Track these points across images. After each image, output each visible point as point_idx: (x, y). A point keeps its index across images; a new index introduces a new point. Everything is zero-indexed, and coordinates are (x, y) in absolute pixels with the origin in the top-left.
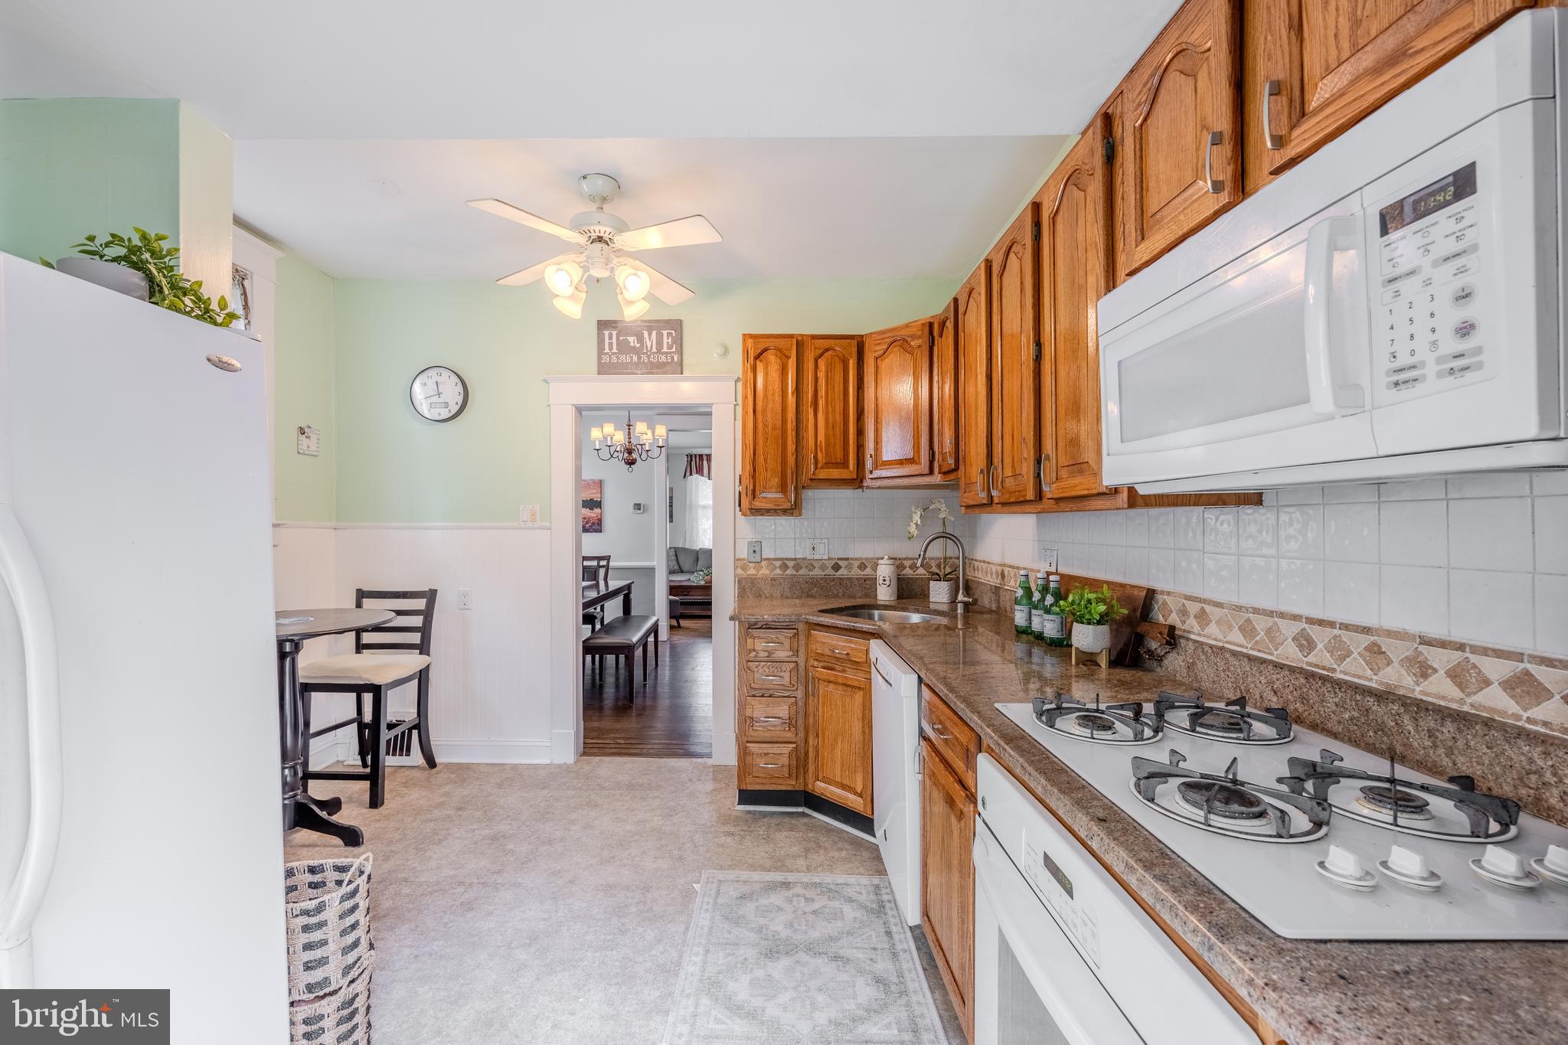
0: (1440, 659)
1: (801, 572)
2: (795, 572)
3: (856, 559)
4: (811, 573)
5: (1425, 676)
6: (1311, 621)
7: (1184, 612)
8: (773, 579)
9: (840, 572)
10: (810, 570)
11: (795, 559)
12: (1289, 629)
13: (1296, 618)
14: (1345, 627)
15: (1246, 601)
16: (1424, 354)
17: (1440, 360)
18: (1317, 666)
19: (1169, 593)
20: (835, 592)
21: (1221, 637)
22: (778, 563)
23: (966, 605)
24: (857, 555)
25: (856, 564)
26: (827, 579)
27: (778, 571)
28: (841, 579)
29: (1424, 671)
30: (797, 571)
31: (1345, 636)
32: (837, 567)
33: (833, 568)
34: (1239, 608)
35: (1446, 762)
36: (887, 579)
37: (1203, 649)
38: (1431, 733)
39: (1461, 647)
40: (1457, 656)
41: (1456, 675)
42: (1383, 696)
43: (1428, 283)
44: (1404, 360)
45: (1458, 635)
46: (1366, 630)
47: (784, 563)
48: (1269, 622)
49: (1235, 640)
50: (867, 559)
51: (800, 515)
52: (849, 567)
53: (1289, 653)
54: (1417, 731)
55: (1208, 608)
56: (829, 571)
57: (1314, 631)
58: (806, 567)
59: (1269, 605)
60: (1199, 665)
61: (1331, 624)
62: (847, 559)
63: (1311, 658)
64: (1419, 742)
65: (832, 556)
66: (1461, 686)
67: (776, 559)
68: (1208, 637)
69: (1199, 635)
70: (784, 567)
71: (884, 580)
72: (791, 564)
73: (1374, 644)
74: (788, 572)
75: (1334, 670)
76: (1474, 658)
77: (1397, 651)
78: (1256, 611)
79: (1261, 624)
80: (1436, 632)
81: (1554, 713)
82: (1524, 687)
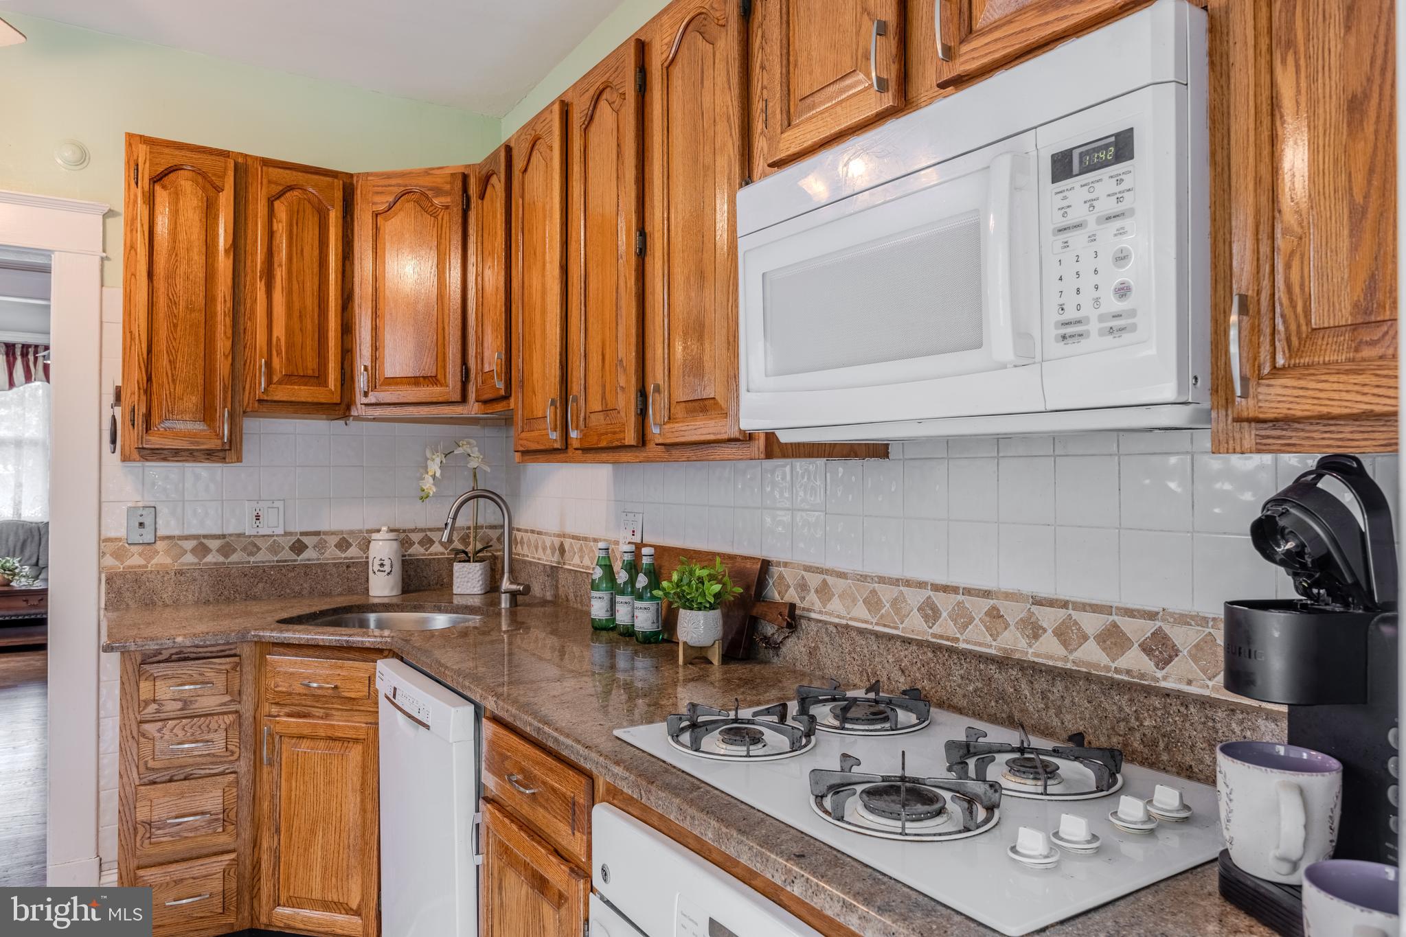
0: (1049, 618)
1: (234, 558)
2: (221, 559)
3: (333, 533)
4: (252, 559)
5: (1036, 637)
6: (936, 588)
7: (803, 587)
8: (180, 573)
9: (305, 555)
10: (251, 554)
11: (224, 536)
12: (915, 598)
13: (921, 585)
14: (968, 591)
16: (1087, 310)
17: (1101, 318)
18: (941, 637)
19: (786, 565)
20: (297, 588)
21: (844, 613)
22: (189, 545)
23: (513, 595)
24: (335, 526)
25: (333, 540)
26: (281, 567)
27: (190, 558)
28: (306, 566)
29: (1035, 631)
30: (226, 556)
31: (969, 601)
32: (299, 547)
33: (292, 548)
34: (864, 578)
35: (1056, 722)
36: (387, 563)
37: (827, 629)
38: (1044, 695)
39: (1065, 605)
40: (1062, 613)
41: (1061, 634)
42: (1003, 662)
43: (1092, 238)
44: (1071, 314)
45: (1063, 594)
46: (987, 594)
47: (202, 544)
48: (895, 592)
49: (860, 616)
50: (351, 533)
51: (239, 460)
52: (321, 546)
53: (914, 626)
54: (1032, 694)
55: (831, 580)
56: (286, 554)
57: (940, 599)
58: (244, 549)
59: (895, 573)
60: (823, 650)
61: (955, 590)
62: (317, 533)
63: (936, 629)
64: (1033, 704)
65: (292, 529)
66: (1065, 644)
67: (187, 538)
68: (831, 614)
69: (821, 612)
70: (201, 550)
71: (382, 565)
72: (214, 545)
73: (994, 608)
74: (210, 558)
75: (957, 640)
76: (1076, 615)
77: (1013, 612)
78: (882, 580)
79: (887, 594)
80: (1045, 591)
81: (1134, 662)
82: (1113, 639)
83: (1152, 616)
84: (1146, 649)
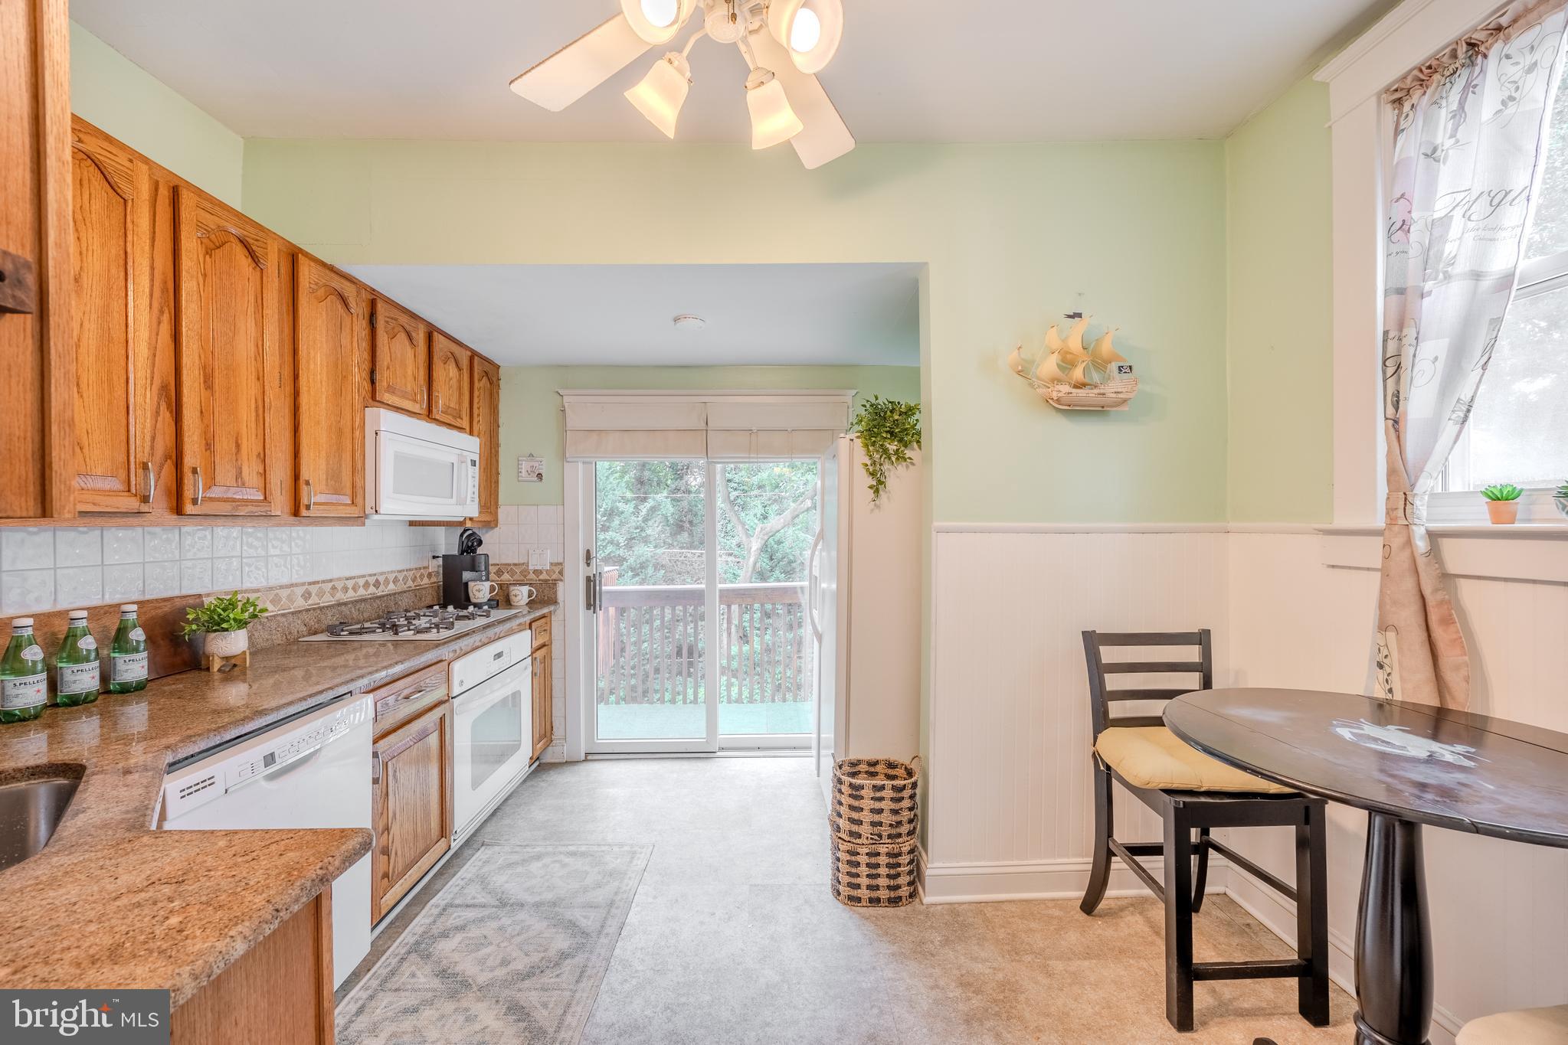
0: (350, 584)
6: (310, 584)
12: (299, 591)
13: (303, 584)
14: (323, 582)
15: (272, 583)
18: (313, 605)
29: (345, 589)
34: (271, 589)
37: (260, 622)
38: (359, 610)
41: (354, 589)
42: (340, 604)
48: (288, 591)
53: (300, 603)
59: (285, 581)
61: (318, 582)
63: (310, 602)
64: (355, 614)
73: (334, 585)
75: (319, 604)
78: (281, 587)
79: (284, 593)
80: (348, 574)
81: (372, 590)
82: (366, 585)
83: (375, 575)
84: (374, 586)
